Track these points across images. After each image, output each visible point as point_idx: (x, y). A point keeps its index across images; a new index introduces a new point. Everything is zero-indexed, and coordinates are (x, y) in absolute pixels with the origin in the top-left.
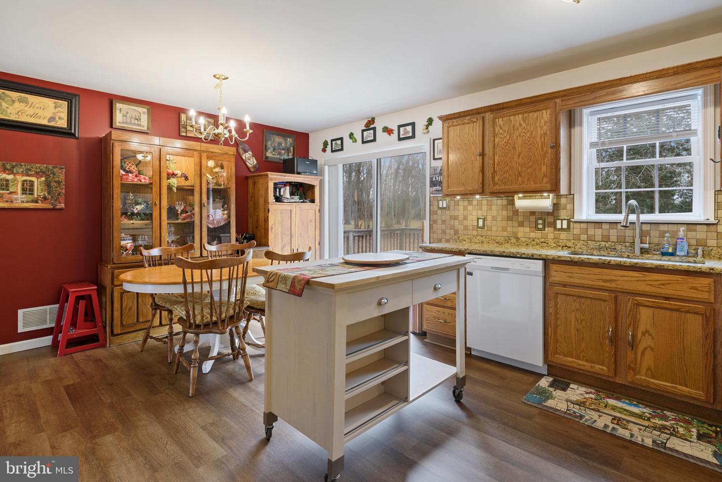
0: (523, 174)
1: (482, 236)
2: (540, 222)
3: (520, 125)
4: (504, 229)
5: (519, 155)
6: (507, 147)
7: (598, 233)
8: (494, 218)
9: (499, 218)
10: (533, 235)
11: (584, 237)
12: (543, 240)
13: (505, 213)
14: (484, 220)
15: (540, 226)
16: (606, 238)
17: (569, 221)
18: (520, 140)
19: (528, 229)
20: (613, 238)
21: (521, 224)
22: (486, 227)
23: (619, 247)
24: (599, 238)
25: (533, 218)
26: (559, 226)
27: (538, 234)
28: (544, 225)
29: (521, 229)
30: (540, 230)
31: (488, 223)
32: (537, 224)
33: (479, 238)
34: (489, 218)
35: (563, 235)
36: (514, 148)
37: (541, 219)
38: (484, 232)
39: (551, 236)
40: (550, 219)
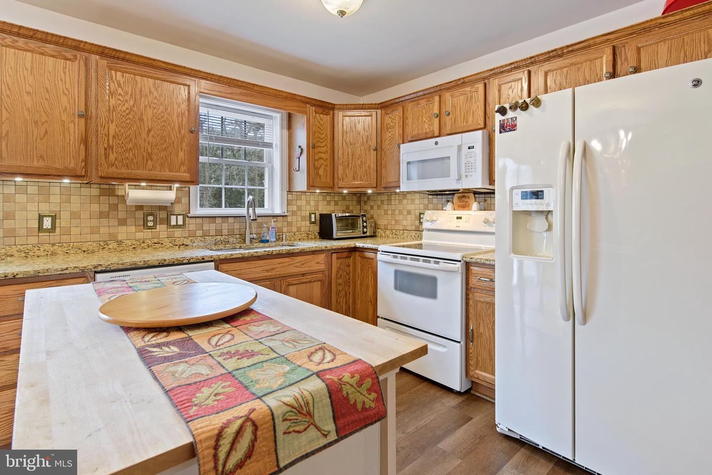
0: (155, 157)
1: (53, 245)
2: (150, 218)
3: (151, 92)
4: (94, 231)
5: (149, 131)
6: (130, 116)
7: (212, 227)
8: (75, 215)
9: (85, 215)
10: (140, 235)
11: (199, 233)
12: (156, 241)
13: (95, 207)
14: (54, 218)
15: (150, 224)
16: (219, 233)
17: (185, 216)
18: (150, 113)
19: (133, 229)
20: (225, 232)
21: (123, 222)
22: (58, 230)
23: (231, 240)
24: (213, 232)
25: (140, 214)
26: (173, 223)
27: (148, 234)
28: (155, 221)
29: (123, 229)
30: (150, 228)
31: (63, 222)
32: (145, 222)
33: (47, 247)
34: (65, 216)
35: (178, 233)
36: (141, 120)
37: (151, 214)
38: (55, 237)
39: (163, 234)
40: (163, 215)
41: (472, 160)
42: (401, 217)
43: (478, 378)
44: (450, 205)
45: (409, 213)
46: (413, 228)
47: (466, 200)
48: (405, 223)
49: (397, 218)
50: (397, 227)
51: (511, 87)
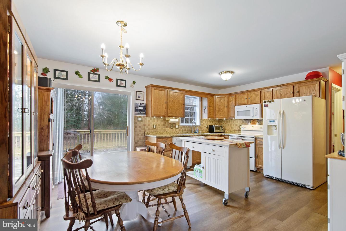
0: (177, 111)
1: (156, 132)
2: (172, 126)
4: (162, 129)
5: (176, 105)
6: (173, 102)
7: (184, 128)
8: (159, 125)
9: (161, 125)
10: (170, 130)
11: (181, 130)
12: (173, 132)
13: (162, 123)
14: (156, 125)
15: (172, 127)
16: (185, 130)
17: (179, 126)
18: (176, 101)
19: (169, 128)
20: (186, 130)
21: (167, 127)
22: (156, 128)
23: (188, 132)
24: (184, 130)
25: (170, 125)
26: (176, 127)
27: (171, 130)
28: (173, 127)
29: (167, 128)
30: (172, 128)
31: (157, 127)
32: (171, 127)
33: (155, 132)
34: (157, 125)
35: (177, 130)
36: (175, 103)
37: (172, 125)
38: (156, 130)
39: (174, 130)
40: (174, 125)
41: (257, 111)
42: (233, 127)
43: (259, 167)
44: (249, 123)
45: (236, 125)
46: (238, 130)
47: (255, 122)
48: (235, 128)
49: (232, 127)
50: (232, 129)
51: (267, 93)
